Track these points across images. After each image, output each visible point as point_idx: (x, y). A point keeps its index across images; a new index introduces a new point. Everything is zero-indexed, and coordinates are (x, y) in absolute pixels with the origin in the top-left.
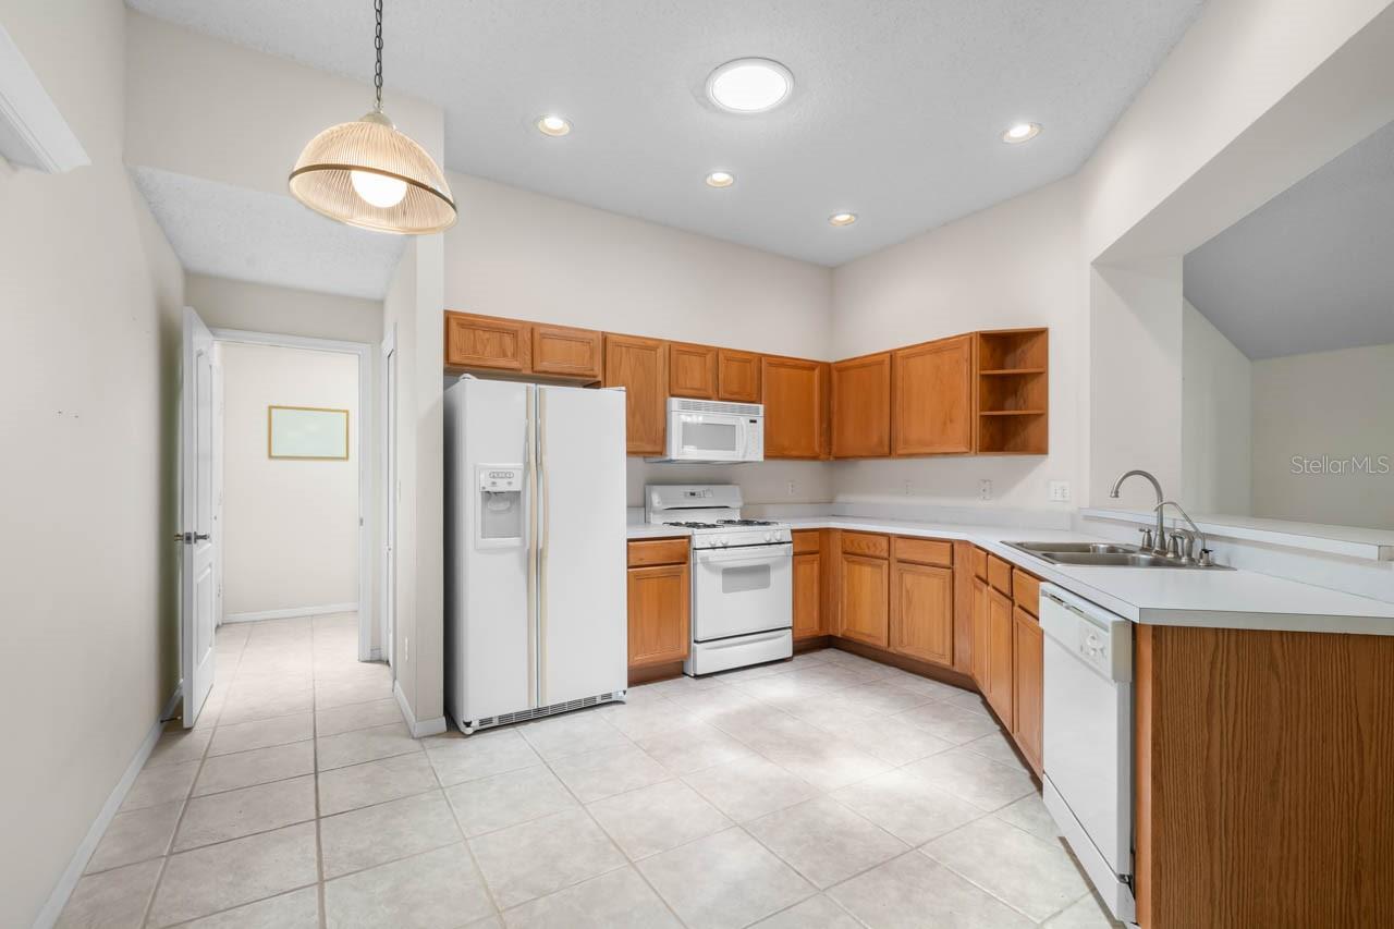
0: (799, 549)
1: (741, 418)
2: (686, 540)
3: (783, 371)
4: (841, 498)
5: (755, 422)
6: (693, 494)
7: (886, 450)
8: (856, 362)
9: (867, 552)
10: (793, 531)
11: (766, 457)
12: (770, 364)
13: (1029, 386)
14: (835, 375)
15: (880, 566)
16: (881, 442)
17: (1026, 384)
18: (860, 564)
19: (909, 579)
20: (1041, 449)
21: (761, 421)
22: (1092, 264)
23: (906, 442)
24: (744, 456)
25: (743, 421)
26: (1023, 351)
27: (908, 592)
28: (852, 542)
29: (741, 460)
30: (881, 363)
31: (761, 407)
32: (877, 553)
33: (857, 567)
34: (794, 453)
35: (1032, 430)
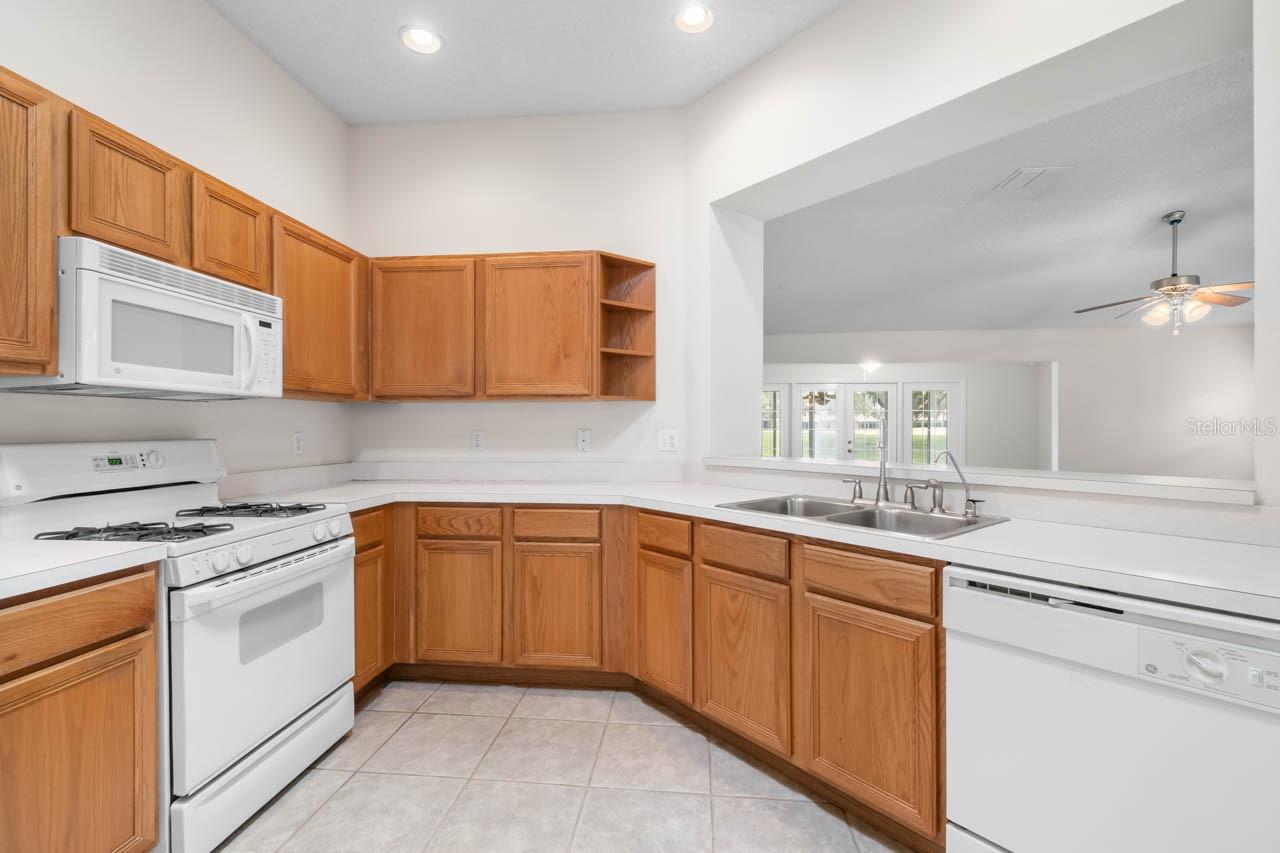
0: (365, 542)
1: (245, 315)
2: (151, 573)
3: (306, 247)
4: (368, 455)
5: (268, 325)
6: (115, 461)
7: (469, 389)
8: (419, 264)
9: (465, 531)
10: (354, 515)
11: (286, 390)
12: (289, 232)
13: (637, 325)
14: (379, 278)
15: (489, 551)
16: (460, 379)
17: (633, 322)
18: (452, 550)
19: (535, 563)
20: (650, 396)
21: (278, 327)
22: (712, 204)
23: (501, 379)
24: (248, 387)
25: (250, 320)
26: (629, 285)
27: (534, 581)
28: (438, 521)
29: (241, 392)
30: (460, 269)
31: (279, 301)
32: (483, 532)
33: (446, 557)
34: (324, 387)
35: (640, 372)
